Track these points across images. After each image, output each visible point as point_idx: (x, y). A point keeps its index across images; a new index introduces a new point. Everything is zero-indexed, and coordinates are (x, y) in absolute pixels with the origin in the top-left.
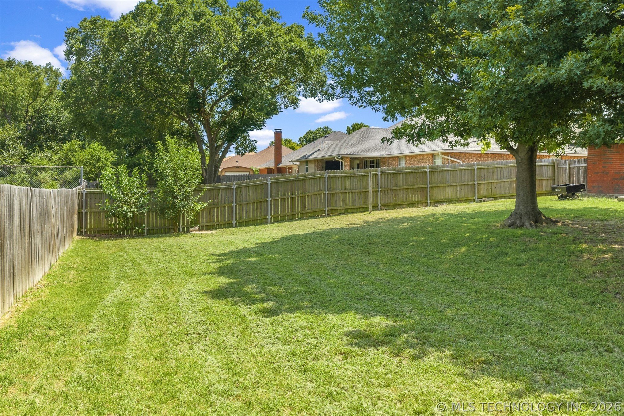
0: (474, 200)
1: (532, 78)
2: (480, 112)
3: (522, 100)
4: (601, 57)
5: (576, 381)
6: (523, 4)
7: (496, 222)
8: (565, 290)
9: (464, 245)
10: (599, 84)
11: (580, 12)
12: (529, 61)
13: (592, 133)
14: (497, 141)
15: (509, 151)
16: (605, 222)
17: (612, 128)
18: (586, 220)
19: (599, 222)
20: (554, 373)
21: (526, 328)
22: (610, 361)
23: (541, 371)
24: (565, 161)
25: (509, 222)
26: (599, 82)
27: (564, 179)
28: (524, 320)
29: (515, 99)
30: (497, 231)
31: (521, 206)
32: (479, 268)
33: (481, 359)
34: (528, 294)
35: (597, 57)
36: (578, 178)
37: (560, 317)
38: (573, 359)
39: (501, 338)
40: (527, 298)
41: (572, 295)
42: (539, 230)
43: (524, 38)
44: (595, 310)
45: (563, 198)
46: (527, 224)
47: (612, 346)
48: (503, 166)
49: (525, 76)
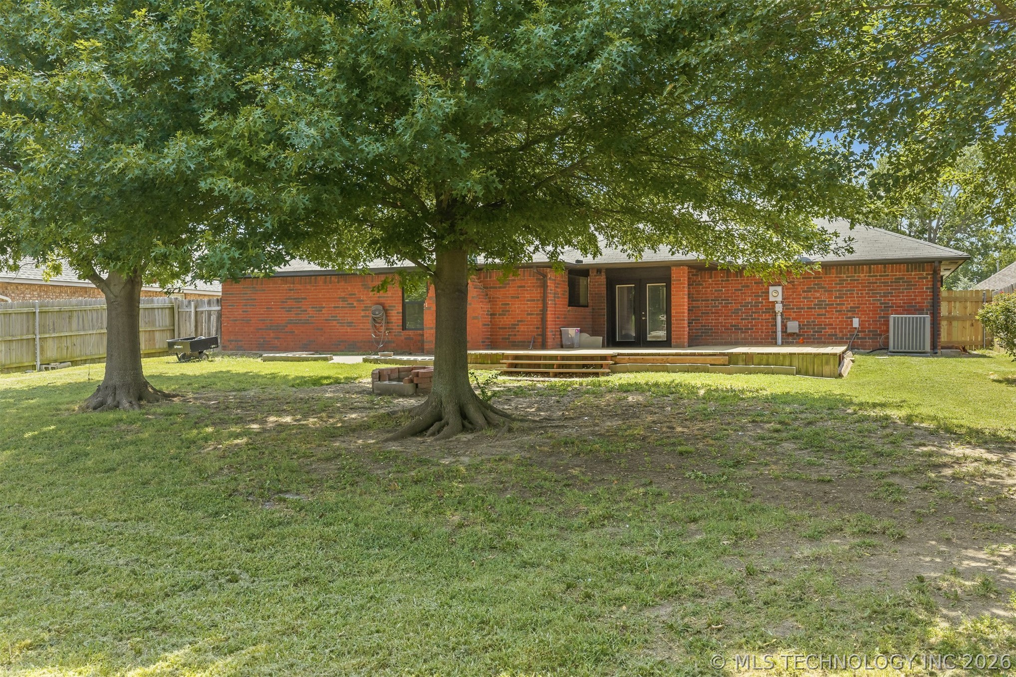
0: (34, 367)
1: (121, 165)
2: (33, 212)
3: (107, 199)
4: (226, 147)
5: (182, 637)
6: (107, 40)
7: (72, 402)
8: (177, 500)
9: (8, 448)
10: (222, 187)
11: (196, 74)
12: (116, 136)
13: (213, 260)
14: (71, 264)
15: (93, 283)
16: (243, 393)
17: (240, 254)
18: (216, 391)
19: (234, 393)
20: (151, 633)
21: (109, 572)
22: (234, 594)
23: (130, 635)
24: (189, 302)
25: (94, 402)
26: (222, 184)
27: (188, 330)
28: (109, 561)
29: (95, 197)
30: (73, 419)
31: (115, 373)
32: (34, 485)
33: (23, 643)
34: (118, 515)
35: (220, 147)
36: (209, 328)
37: (166, 544)
38: (180, 605)
39: (65, 599)
40: (115, 524)
41: (186, 507)
42: (144, 411)
43: (108, 97)
44: (218, 525)
45: (185, 358)
46: (125, 403)
47: (237, 571)
48: (89, 307)
49: (109, 160)
